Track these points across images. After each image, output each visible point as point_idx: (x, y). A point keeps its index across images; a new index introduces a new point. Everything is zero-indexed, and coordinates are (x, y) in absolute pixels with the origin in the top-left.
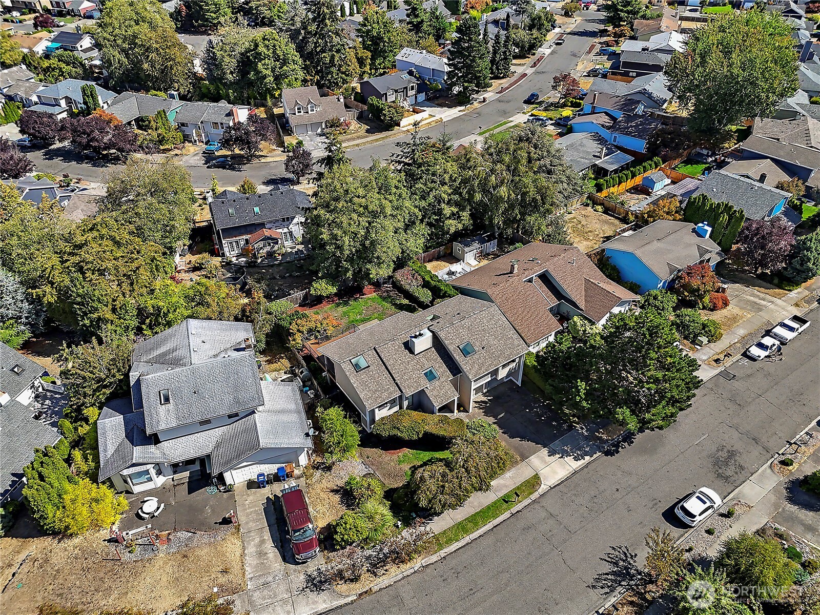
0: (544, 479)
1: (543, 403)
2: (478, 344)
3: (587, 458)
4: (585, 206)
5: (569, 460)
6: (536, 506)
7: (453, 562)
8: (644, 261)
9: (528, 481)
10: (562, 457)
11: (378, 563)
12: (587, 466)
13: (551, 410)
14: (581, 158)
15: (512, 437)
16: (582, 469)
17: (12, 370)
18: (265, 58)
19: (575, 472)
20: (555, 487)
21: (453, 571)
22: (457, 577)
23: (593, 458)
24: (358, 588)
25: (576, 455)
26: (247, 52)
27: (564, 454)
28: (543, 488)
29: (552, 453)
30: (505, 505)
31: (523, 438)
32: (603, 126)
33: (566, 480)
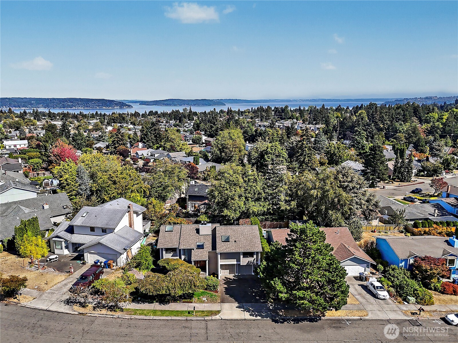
0: (222, 314)
3: (259, 317)
4: (400, 232)
5: (247, 314)
6: (204, 322)
7: (133, 322)
8: (391, 245)
9: (211, 311)
10: (244, 311)
11: (101, 307)
14: (418, 213)
16: (250, 320)
17: (63, 206)
18: (269, 154)
19: (245, 320)
21: (128, 325)
22: (127, 328)
23: (262, 319)
24: (82, 310)
25: (253, 313)
26: (263, 151)
28: (218, 317)
29: (239, 307)
30: (187, 314)
32: (449, 203)
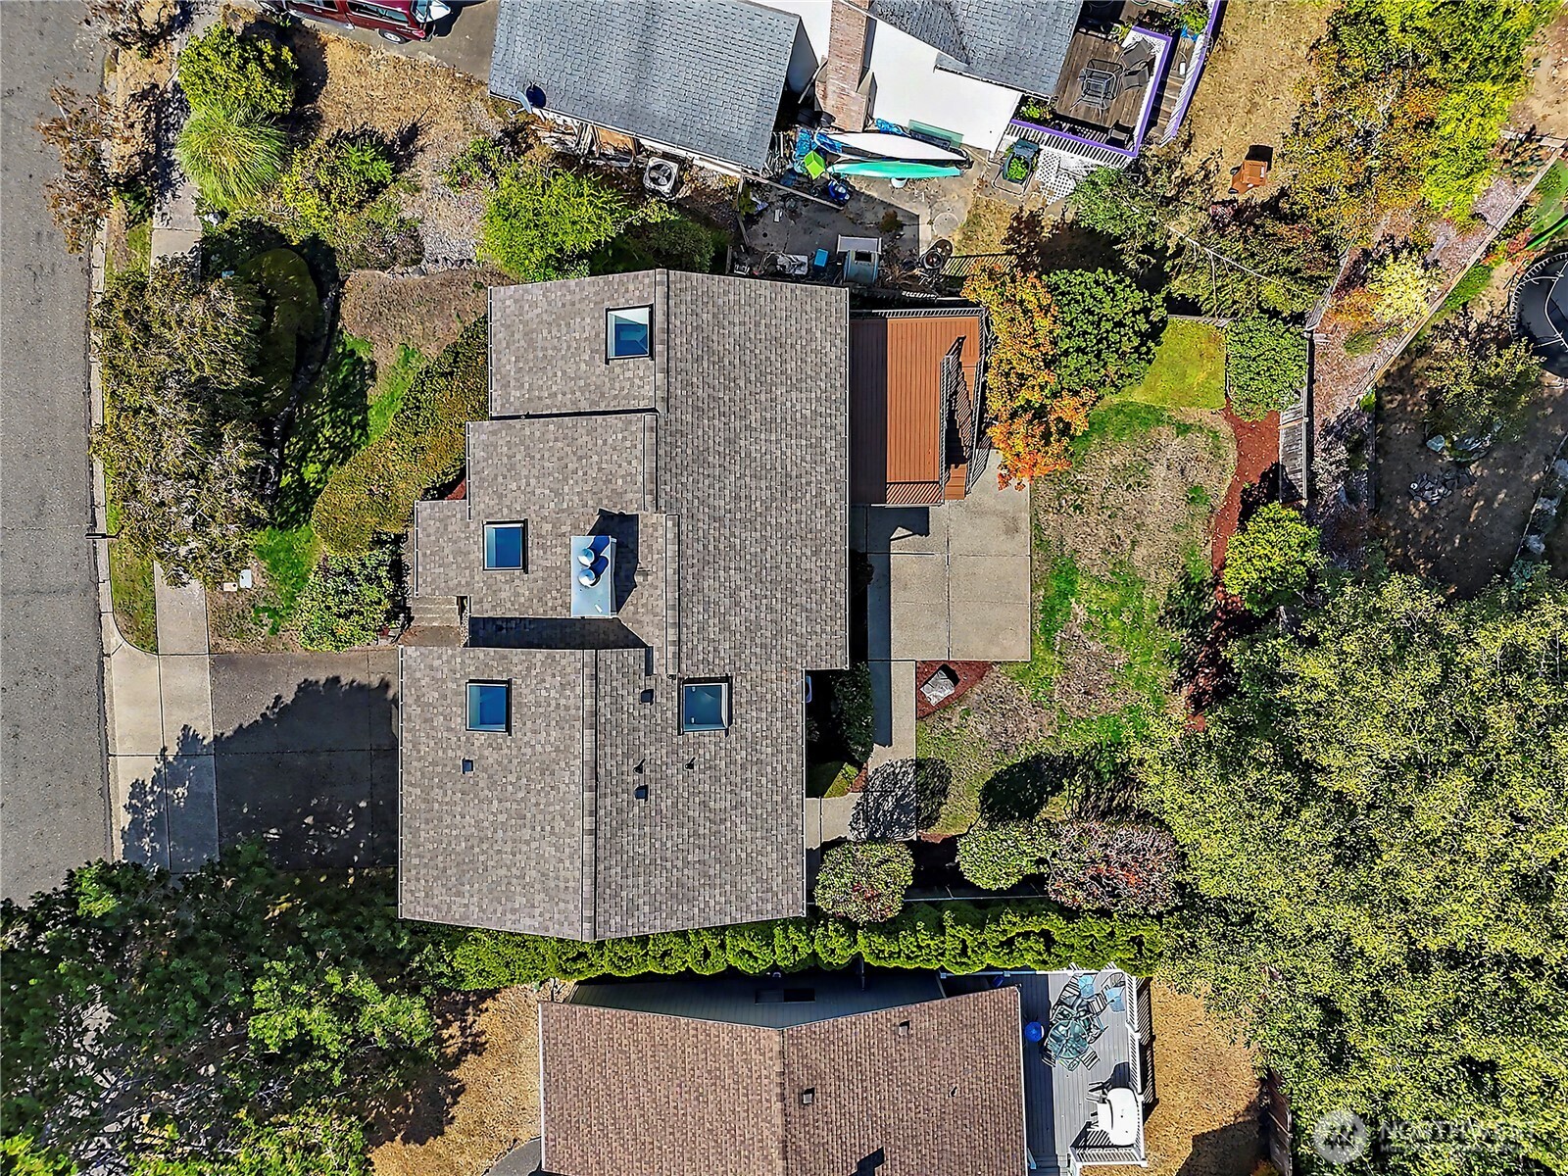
0: (134, 658)
1: (358, 867)
2: (491, 757)
3: (124, 819)
5: (145, 769)
6: (79, 579)
10: (163, 756)
11: (158, 119)
12: (105, 794)
13: (320, 864)
15: (306, 688)
16: (105, 775)
19: (106, 753)
20: (101, 664)
21: (47, 269)
22: (28, 267)
23: (117, 834)
25: (150, 798)
27: (168, 776)
28: (113, 638)
29: (189, 740)
31: (283, 713)
33: (101, 711)
